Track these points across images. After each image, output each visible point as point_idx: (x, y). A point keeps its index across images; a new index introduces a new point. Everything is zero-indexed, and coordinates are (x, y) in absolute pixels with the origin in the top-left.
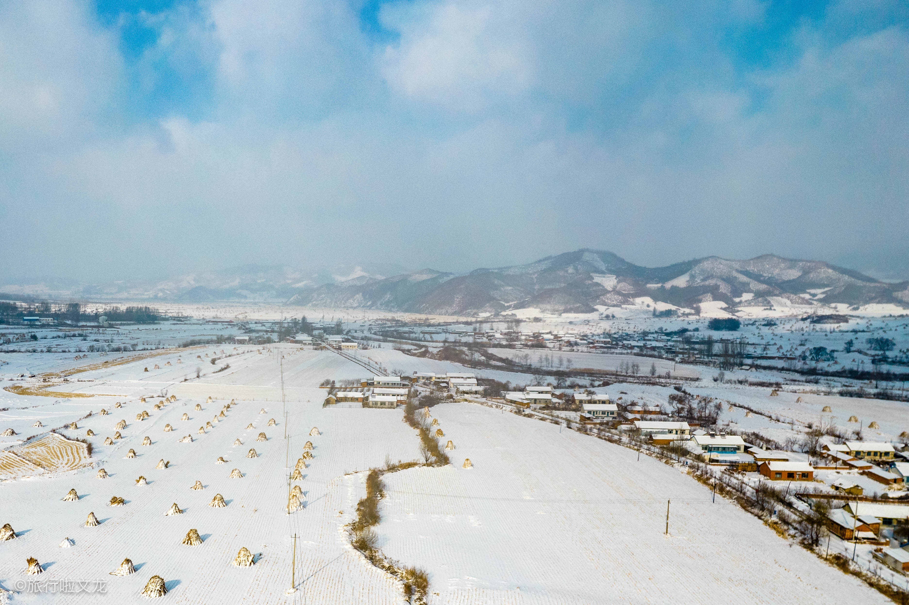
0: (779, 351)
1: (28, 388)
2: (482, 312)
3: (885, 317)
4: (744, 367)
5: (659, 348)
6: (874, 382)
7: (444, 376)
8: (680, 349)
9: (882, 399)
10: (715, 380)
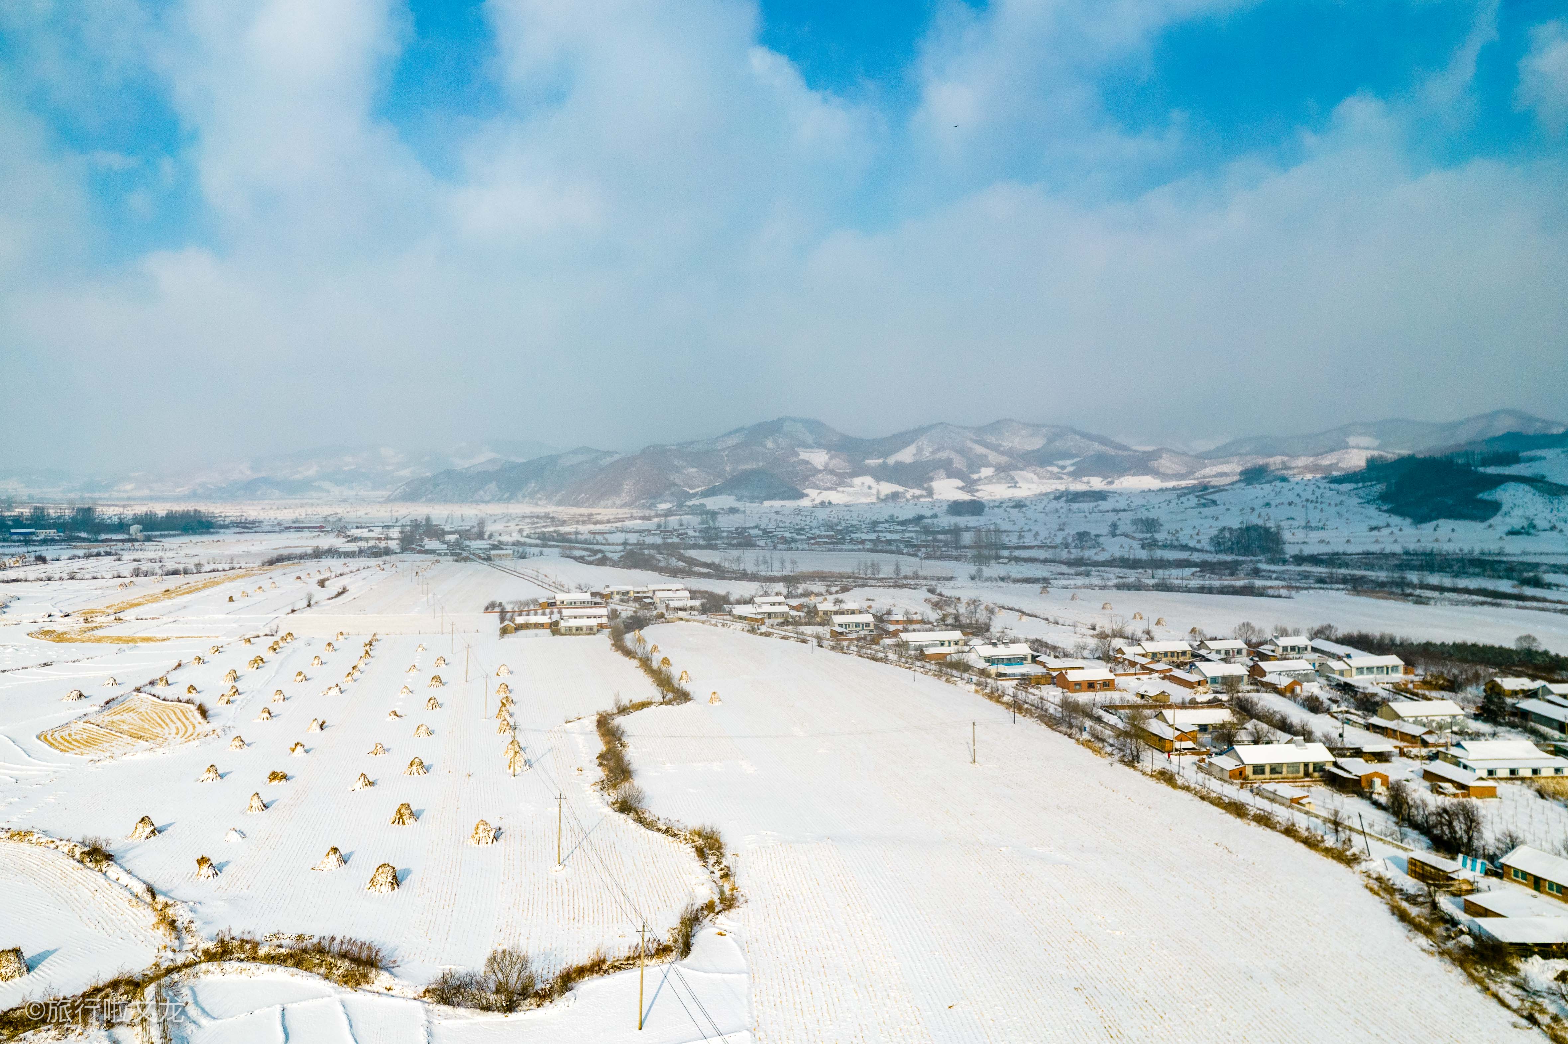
0: (1036, 539)
1: (65, 633)
2: (660, 503)
3: (1143, 492)
4: (1001, 560)
5: (895, 540)
6: (1150, 571)
7: (645, 589)
8: (924, 541)
9: (1162, 590)
10: (973, 578)
